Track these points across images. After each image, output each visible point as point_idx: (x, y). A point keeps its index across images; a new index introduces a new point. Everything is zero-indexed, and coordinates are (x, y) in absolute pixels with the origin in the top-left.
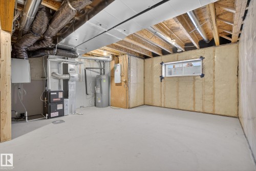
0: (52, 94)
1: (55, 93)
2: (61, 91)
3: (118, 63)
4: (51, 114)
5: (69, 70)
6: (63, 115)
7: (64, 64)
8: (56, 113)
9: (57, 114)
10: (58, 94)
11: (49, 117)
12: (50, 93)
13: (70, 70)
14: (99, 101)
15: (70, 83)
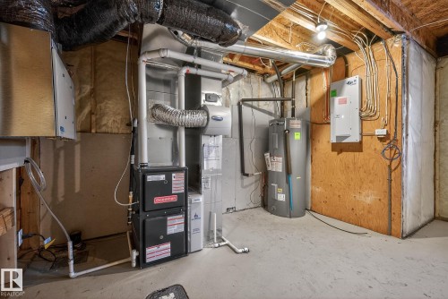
0: (150, 178)
1: (162, 177)
2: (179, 170)
3: (347, 75)
4: (148, 250)
5: (203, 98)
6: (186, 254)
7: (188, 76)
8: (162, 247)
9: (165, 249)
10: (169, 179)
11: (142, 263)
12: (144, 178)
13: (208, 97)
14: (281, 197)
15: (205, 140)
